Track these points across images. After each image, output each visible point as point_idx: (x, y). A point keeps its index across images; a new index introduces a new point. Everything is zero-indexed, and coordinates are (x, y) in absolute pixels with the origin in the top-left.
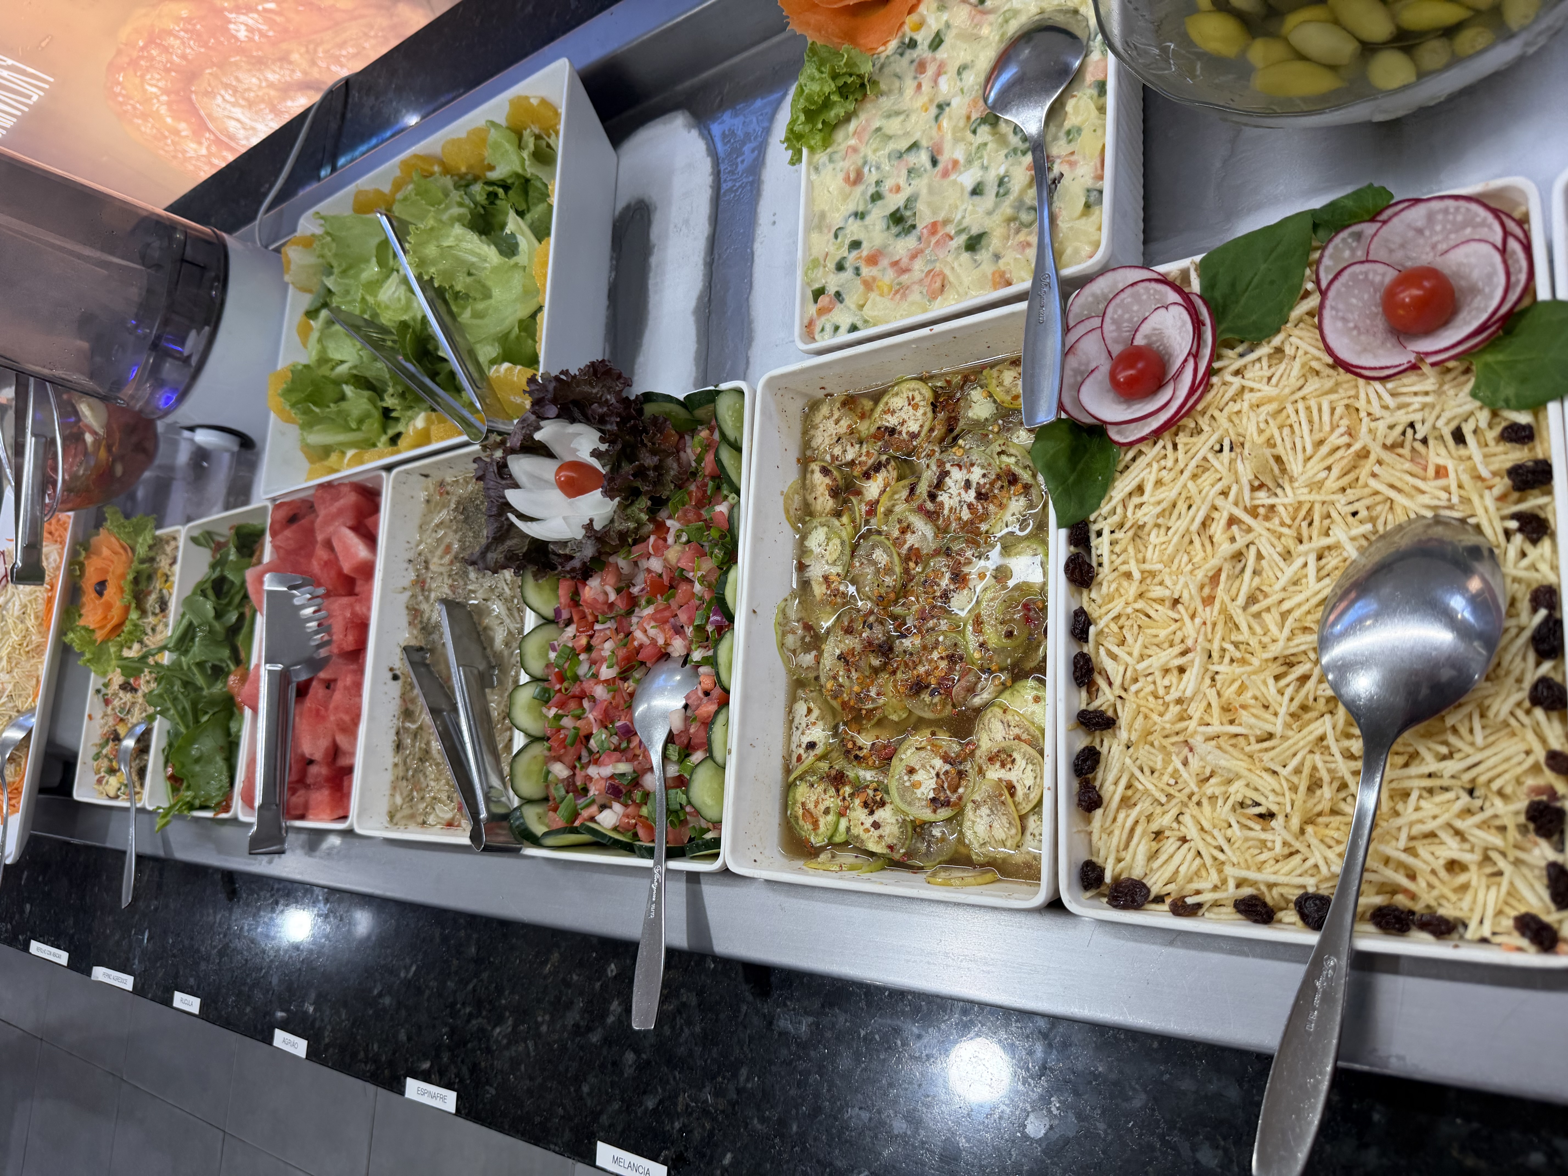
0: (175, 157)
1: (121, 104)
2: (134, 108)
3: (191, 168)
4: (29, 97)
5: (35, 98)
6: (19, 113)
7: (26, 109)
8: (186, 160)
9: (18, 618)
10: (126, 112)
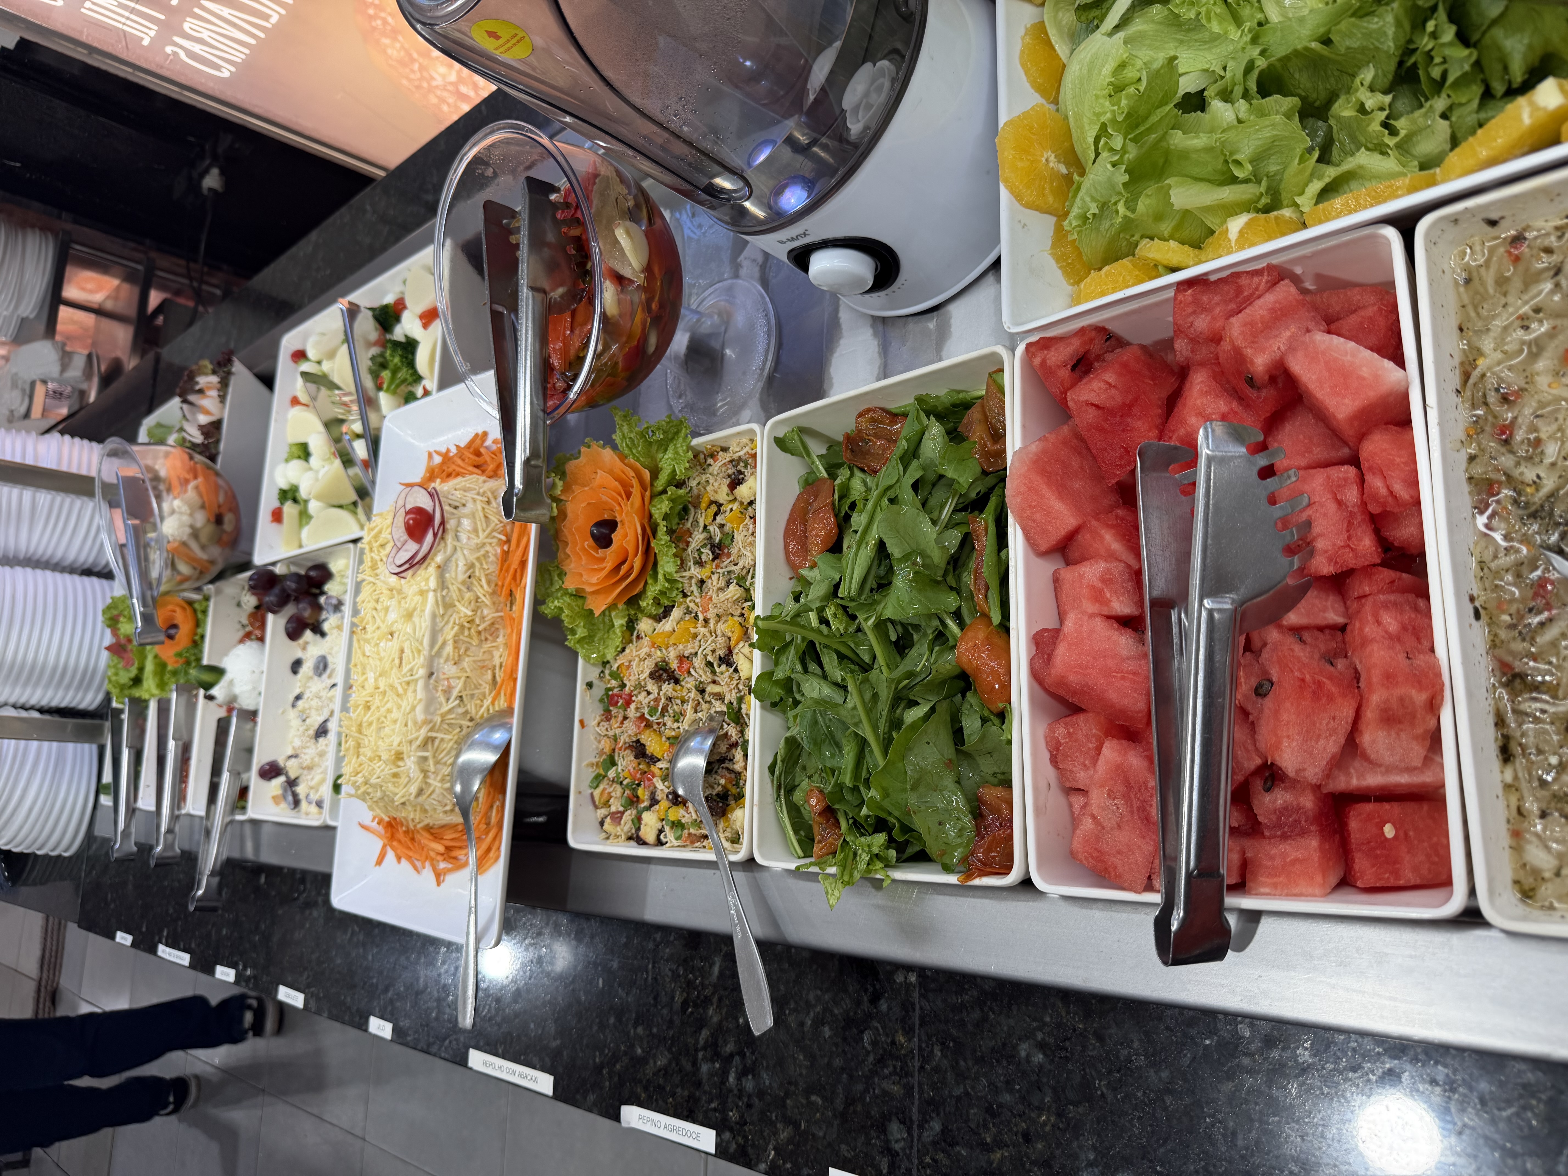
0: (418, 87)
1: (371, 18)
2: (385, 22)
3: (434, 100)
4: (266, 17)
5: (275, 19)
6: (253, 42)
7: (262, 35)
8: (431, 89)
9: (463, 583)
10: (374, 29)
